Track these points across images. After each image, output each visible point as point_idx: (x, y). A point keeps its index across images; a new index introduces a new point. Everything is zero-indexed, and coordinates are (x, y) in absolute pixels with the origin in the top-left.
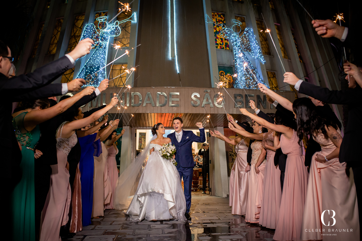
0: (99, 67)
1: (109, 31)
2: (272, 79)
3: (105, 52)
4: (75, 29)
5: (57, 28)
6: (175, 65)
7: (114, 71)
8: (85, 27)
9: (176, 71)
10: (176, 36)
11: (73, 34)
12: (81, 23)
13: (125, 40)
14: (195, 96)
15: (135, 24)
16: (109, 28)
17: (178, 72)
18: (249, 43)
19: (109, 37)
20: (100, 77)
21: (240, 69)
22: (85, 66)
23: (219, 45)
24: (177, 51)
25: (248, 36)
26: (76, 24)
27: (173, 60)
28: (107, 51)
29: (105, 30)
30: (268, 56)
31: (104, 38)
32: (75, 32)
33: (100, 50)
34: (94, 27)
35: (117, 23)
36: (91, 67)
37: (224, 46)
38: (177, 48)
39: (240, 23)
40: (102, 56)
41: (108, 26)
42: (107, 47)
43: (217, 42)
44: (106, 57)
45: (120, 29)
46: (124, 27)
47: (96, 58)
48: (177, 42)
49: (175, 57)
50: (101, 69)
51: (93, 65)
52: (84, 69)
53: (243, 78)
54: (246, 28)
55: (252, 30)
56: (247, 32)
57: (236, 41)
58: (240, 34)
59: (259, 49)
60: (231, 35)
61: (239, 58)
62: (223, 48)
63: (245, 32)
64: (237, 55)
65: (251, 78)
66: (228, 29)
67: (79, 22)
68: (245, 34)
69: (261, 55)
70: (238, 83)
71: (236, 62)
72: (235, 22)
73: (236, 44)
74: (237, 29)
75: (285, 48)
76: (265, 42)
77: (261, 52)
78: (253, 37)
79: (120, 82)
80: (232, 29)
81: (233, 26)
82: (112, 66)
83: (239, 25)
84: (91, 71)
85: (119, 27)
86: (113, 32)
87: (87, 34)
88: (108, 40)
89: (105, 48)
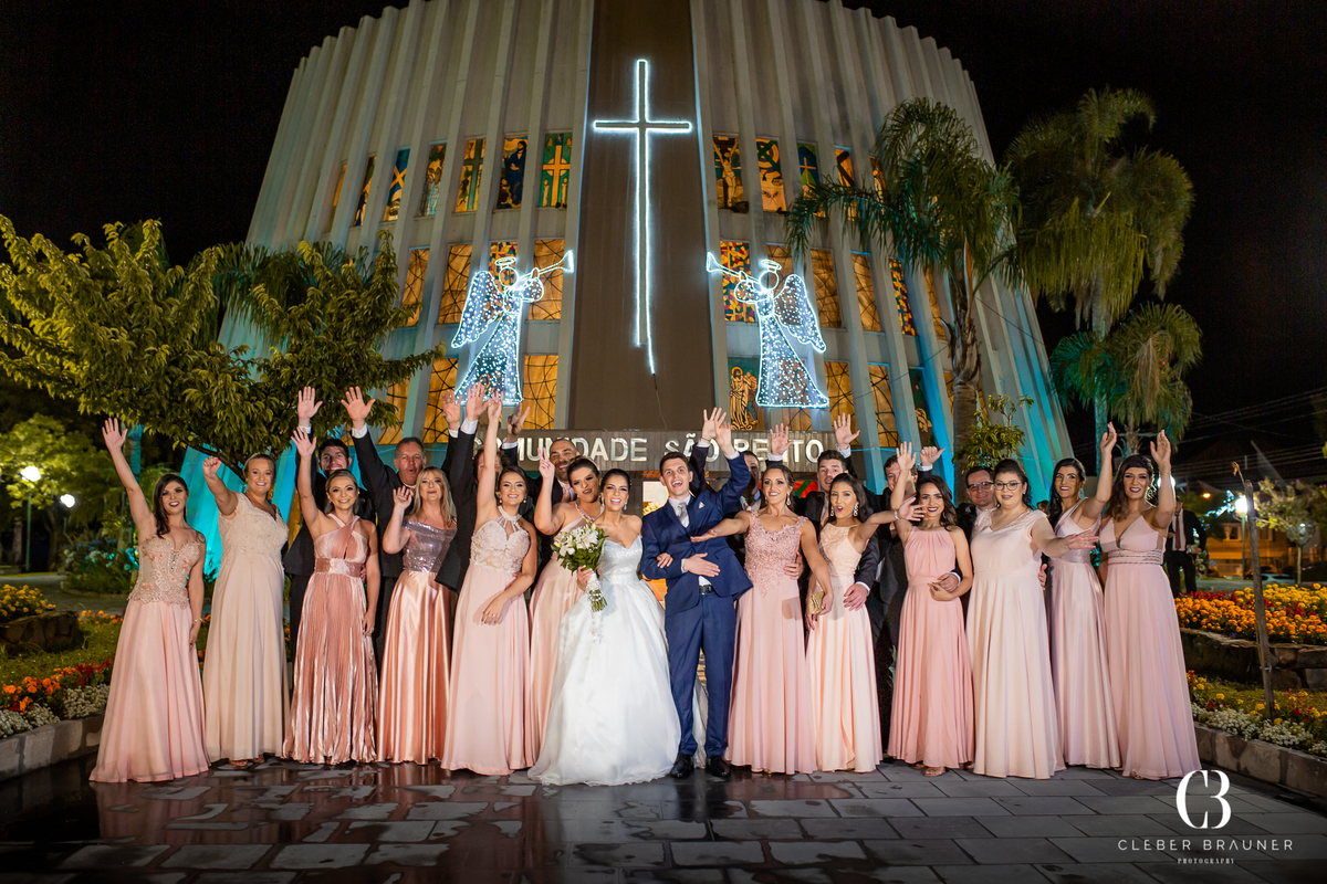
0: (505, 363)
1: (522, 289)
2: (839, 378)
3: (515, 334)
4: (451, 275)
5: (414, 270)
6: (647, 358)
7: (532, 369)
8: (474, 278)
9: (650, 369)
10: (650, 297)
11: (447, 287)
13: (551, 306)
14: (672, 445)
15: (570, 275)
16: (522, 283)
17: (653, 371)
18: (794, 309)
19: (522, 302)
20: (507, 382)
21: (771, 365)
22: (479, 360)
23: (735, 314)
24: (652, 327)
25: (792, 294)
26: (453, 265)
27: (644, 347)
28: (518, 332)
29: (512, 288)
30: (833, 329)
31: (512, 304)
32: (451, 281)
33: (506, 329)
34: (490, 278)
35: (535, 275)
36: (489, 362)
37: (743, 314)
38: (652, 323)
39: (778, 267)
40: (509, 342)
41: (519, 278)
42: (519, 322)
43: (731, 308)
44: (517, 344)
45: (542, 286)
46: (548, 279)
47: (499, 343)
48: (652, 310)
49: (647, 340)
50: (509, 366)
51: (493, 358)
52: (475, 365)
53: (776, 384)
54: (788, 278)
55: (801, 279)
56: (790, 285)
57: (766, 307)
58: (775, 293)
59: (813, 319)
60: (756, 294)
61: (771, 342)
62: (742, 320)
63: (786, 287)
64: (766, 338)
65: (791, 382)
66: (752, 282)
67: (457, 260)
68: (785, 291)
69: (816, 334)
70: (764, 394)
71: (764, 350)
72: (767, 265)
73: (766, 313)
74: (769, 280)
75: (876, 306)
76: (831, 299)
77: (817, 326)
78: (802, 293)
79: (544, 392)
80: (759, 282)
81: (763, 274)
82: (527, 357)
83: (775, 272)
84: (491, 372)
85: (540, 282)
86: (528, 293)
87: (479, 294)
88: (520, 310)
89: (514, 324)
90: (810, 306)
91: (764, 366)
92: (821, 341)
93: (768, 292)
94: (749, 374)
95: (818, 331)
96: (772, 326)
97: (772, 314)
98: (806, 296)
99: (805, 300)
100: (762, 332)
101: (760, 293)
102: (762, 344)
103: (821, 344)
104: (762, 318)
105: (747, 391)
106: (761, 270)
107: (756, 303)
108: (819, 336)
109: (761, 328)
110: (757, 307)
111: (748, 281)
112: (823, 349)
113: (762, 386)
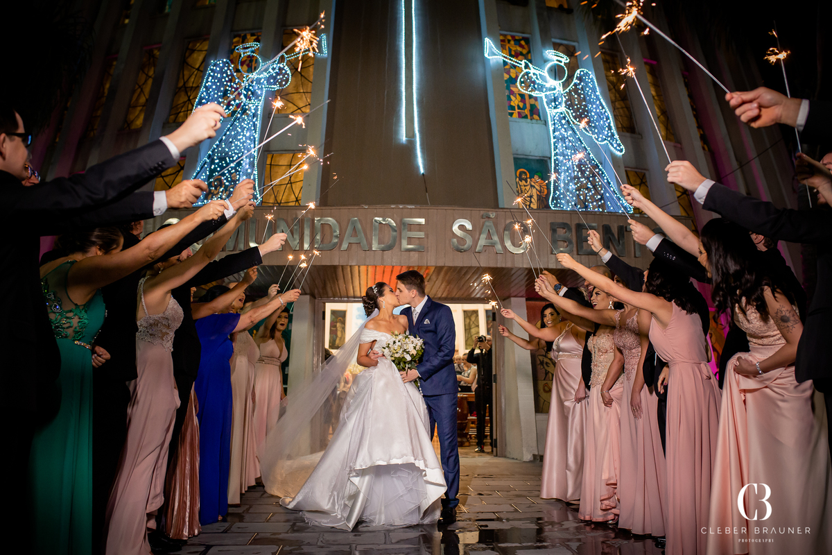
1: (265, 75)
3: (255, 125)
4: (186, 73)
5: (146, 71)
6: (415, 155)
7: (276, 169)
9: (418, 168)
10: (419, 89)
11: (181, 84)
12: (201, 58)
13: (301, 98)
14: (462, 227)
15: (323, 61)
17: (422, 171)
18: (586, 106)
21: (565, 165)
23: (517, 110)
24: (421, 123)
25: (582, 89)
26: (190, 61)
27: (411, 143)
29: (254, 76)
30: (628, 134)
31: (252, 93)
32: (186, 78)
33: (244, 120)
37: (527, 112)
38: (420, 117)
39: (565, 60)
43: (512, 104)
45: (289, 72)
47: (235, 137)
48: (420, 103)
49: (414, 136)
52: (205, 163)
53: (572, 186)
54: (578, 71)
55: (592, 76)
56: (580, 78)
57: (555, 100)
58: (565, 85)
59: (608, 118)
60: (543, 86)
61: (563, 139)
62: (526, 117)
63: (575, 81)
64: (557, 133)
65: (589, 186)
66: (537, 72)
67: (195, 55)
68: (575, 85)
69: (613, 135)
70: (558, 198)
71: (556, 148)
72: (553, 57)
73: (555, 108)
74: (557, 72)
75: (667, 117)
76: (622, 103)
77: (612, 124)
78: (594, 90)
79: (289, 195)
80: (545, 74)
81: (549, 65)
82: (270, 156)
83: (562, 64)
84: (222, 168)
85: (286, 68)
86: (272, 79)
87: (214, 83)
88: (262, 98)
89: (255, 115)
90: (604, 104)
91: (556, 165)
92: (619, 142)
93: (556, 85)
94: (536, 177)
95: (614, 130)
96: (563, 122)
97: (562, 108)
98: (598, 93)
99: (597, 96)
100: (551, 128)
101: (548, 85)
102: (553, 141)
103: (619, 145)
104: (551, 112)
105: (535, 197)
106: (546, 61)
107: (542, 95)
108: (616, 136)
109: (550, 123)
110: (545, 100)
111: (532, 70)
112: (621, 151)
113: (556, 188)
